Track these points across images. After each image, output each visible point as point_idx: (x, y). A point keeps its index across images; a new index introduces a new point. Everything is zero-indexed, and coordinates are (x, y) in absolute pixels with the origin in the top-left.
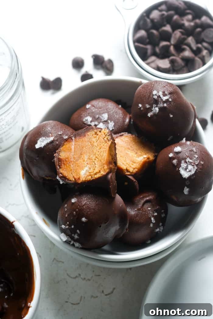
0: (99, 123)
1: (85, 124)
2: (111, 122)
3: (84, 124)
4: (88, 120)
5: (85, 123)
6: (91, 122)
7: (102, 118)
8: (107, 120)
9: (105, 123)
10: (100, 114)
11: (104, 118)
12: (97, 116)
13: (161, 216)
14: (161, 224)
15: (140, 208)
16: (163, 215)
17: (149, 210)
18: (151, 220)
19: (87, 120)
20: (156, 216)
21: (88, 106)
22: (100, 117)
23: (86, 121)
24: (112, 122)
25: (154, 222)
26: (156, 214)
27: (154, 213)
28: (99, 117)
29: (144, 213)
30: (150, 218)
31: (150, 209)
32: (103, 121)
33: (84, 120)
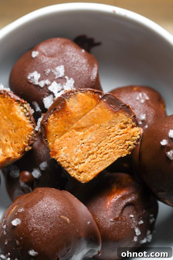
0: (52, 82)
1: (31, 84)
2: (69, 79)
3: (28, 85)
4: (35, 78)
5: (31, 82)
6: (39, 80)
7: (55, 73)
8: (64, 76)
9: (61, 80)
10: (53, 67)
11: (59, 74)
12: (48, 71)
13: (149, 222)
14: (149, 232)
15: (118, 217)
16: (151, 221)
17: (131, 218)
18: (135, 233)
19: (33, 77)
20: (141, 225)
21: (35, 54)
22: (53, 71)
23: (32, 79)
24: (72, 79)
25: (140, 233)
26: (141, 222)
27: (139, 221)
28: (51, 72)
29: (124, 223)
30: (133, 230)
31: (132, 216)
32: (58, 79)
33: (29, 78)
